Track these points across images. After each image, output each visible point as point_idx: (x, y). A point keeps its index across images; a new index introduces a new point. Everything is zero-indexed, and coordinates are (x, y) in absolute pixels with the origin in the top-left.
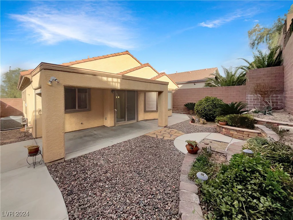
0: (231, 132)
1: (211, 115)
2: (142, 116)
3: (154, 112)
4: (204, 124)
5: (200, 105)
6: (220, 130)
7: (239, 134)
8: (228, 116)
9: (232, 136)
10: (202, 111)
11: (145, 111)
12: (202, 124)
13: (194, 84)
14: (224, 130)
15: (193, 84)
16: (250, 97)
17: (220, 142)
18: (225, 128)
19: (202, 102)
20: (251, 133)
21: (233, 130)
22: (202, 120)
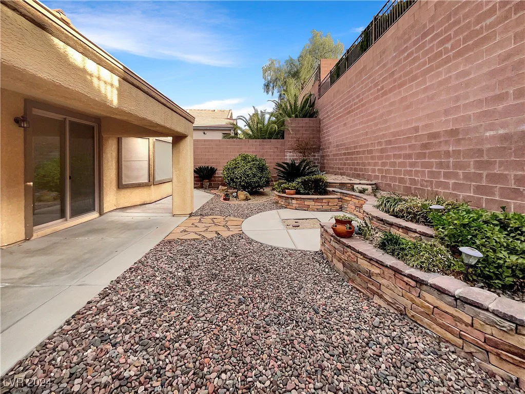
0: (307, 203)
1: (257, 183)
2: (111, 198)
3: (143, 186)
4: (247, 199)
5: (235, 168)
6: (287, 204)
7: (317, 204)
8: (299, 180)
9: (307, 208)
10: (241, 177)
11: (120, 186)
12: (244, 200)
13: (204, 133)
14: (294, 202)
15: (202, 133)
16: (290, 156)
17: (307, 219)
18: (297, 199)
19: (238, 163)
20: (331, 200)
21: (308, 200)
22: (242, 194)
